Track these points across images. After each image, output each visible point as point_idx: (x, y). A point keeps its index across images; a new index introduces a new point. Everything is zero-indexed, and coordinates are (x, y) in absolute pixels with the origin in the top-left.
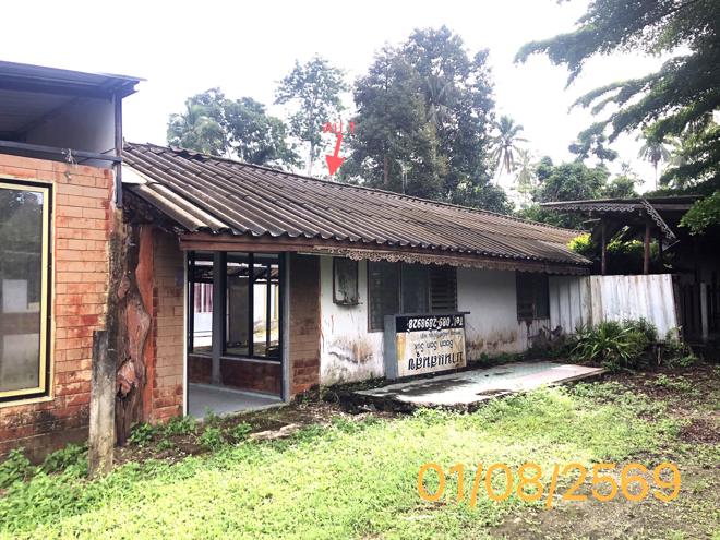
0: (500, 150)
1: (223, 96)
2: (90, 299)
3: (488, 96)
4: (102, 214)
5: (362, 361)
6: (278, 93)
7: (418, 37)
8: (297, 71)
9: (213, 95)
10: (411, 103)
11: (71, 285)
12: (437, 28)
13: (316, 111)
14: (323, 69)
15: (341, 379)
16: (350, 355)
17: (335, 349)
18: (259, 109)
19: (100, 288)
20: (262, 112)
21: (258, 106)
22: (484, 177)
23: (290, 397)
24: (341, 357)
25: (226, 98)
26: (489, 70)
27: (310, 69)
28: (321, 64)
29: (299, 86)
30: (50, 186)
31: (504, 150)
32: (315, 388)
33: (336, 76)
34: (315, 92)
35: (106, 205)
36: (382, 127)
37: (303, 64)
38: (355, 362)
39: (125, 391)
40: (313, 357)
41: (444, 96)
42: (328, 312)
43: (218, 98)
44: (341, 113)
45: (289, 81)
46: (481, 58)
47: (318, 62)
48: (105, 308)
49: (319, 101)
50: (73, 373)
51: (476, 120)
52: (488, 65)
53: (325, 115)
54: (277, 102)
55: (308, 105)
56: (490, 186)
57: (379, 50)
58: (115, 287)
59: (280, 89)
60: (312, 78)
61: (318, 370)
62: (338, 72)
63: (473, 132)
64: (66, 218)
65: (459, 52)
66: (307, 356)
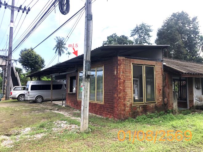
0: (200, 46)
1: (116, 35)
2: (160, 86)
3: (197, 30)
4: (161, 70)
5: (201, 101)
6: (132, 34)
7: (174, 15)
8: (137, 27)
9: (114, 35)
10: (175, 35)
11: (158, 83)
12: (180, 12)
13: (142, 38)
14: (144, 26)
15: (197, 105)
16: (199, 100)
17: (196, 98)
18: (126, 38)
19: (161, 84)
20: (127, 39)
21: (126, 37)
22: (196, 54)
23: (188, 108)
24: (197, 100)
25: (117, 36)
26: (197, 23)
27: (140, 26)
28: (144, 25)
29: (138, 31)
30: (155, 66)
31: (201, 46)
32: (193, 106)
33: (148, 28)
34: (142, 32)
35: (161, 69)
36: (167, 42)
37: (138, 25)
38: (200, 101)
39: (166, 103)
40: (192, 99)
41: (183, 32)
42: (195, 90)
43: (115, 36)
44: (149, 37)
45: (134, 30)
46: (194, 19)
47: (143, 24)
48: (162, 88)
49: (143, 35)
50: (159, 99)
51: (193, 38)
52: (197, 21)
53: (145, 39)
54: (131, 36)
55: (140, 36)
56: (199, 57)
57: (165, 21)
58: (163, 84)
59: (132, 32)
60: (141, 29)
61: (193, 103)
62: (148, 26)
63: (192, 41)
64: (157, 71)
65: (188, 18)
66: (191, 99)
